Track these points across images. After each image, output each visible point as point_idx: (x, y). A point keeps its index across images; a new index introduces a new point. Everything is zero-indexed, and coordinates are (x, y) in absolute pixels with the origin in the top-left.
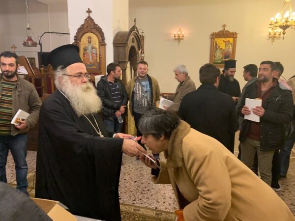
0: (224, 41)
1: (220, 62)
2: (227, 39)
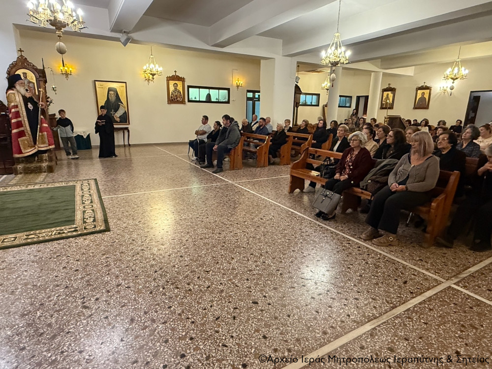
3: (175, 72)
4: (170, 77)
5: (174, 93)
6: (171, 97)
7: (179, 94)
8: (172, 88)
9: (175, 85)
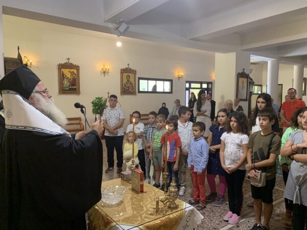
0: (69, 72)
1: (68, 89)
2: (72, 70)
3: (128, 65)
4: (124, 70)
5: (127, 84)
6: (124, 88)
7: (131, 85)
8: (125, 81)
9: (128, 77)
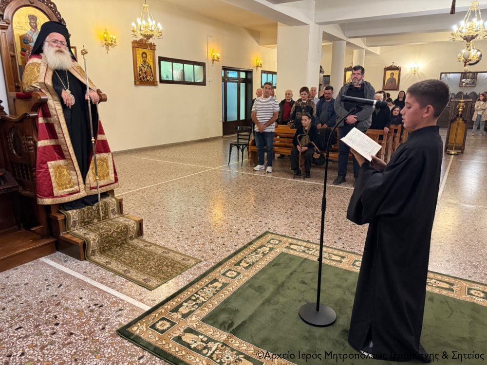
4: (136, 42)
5: (143, 68)
